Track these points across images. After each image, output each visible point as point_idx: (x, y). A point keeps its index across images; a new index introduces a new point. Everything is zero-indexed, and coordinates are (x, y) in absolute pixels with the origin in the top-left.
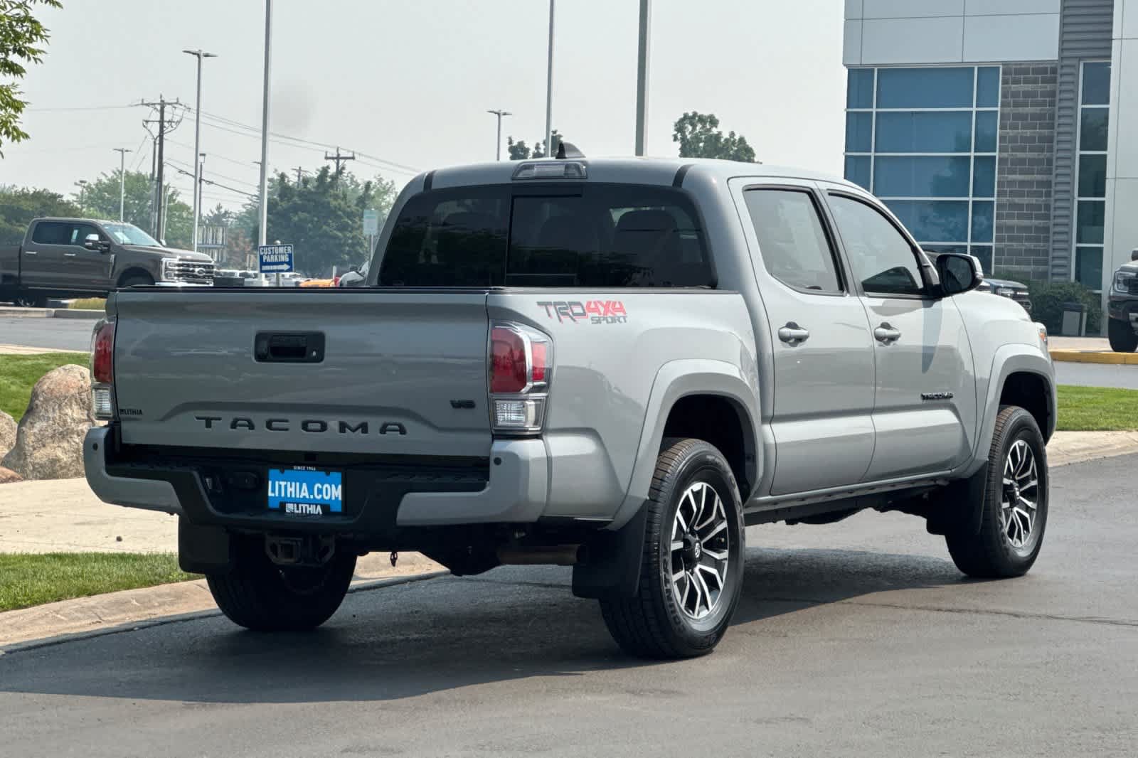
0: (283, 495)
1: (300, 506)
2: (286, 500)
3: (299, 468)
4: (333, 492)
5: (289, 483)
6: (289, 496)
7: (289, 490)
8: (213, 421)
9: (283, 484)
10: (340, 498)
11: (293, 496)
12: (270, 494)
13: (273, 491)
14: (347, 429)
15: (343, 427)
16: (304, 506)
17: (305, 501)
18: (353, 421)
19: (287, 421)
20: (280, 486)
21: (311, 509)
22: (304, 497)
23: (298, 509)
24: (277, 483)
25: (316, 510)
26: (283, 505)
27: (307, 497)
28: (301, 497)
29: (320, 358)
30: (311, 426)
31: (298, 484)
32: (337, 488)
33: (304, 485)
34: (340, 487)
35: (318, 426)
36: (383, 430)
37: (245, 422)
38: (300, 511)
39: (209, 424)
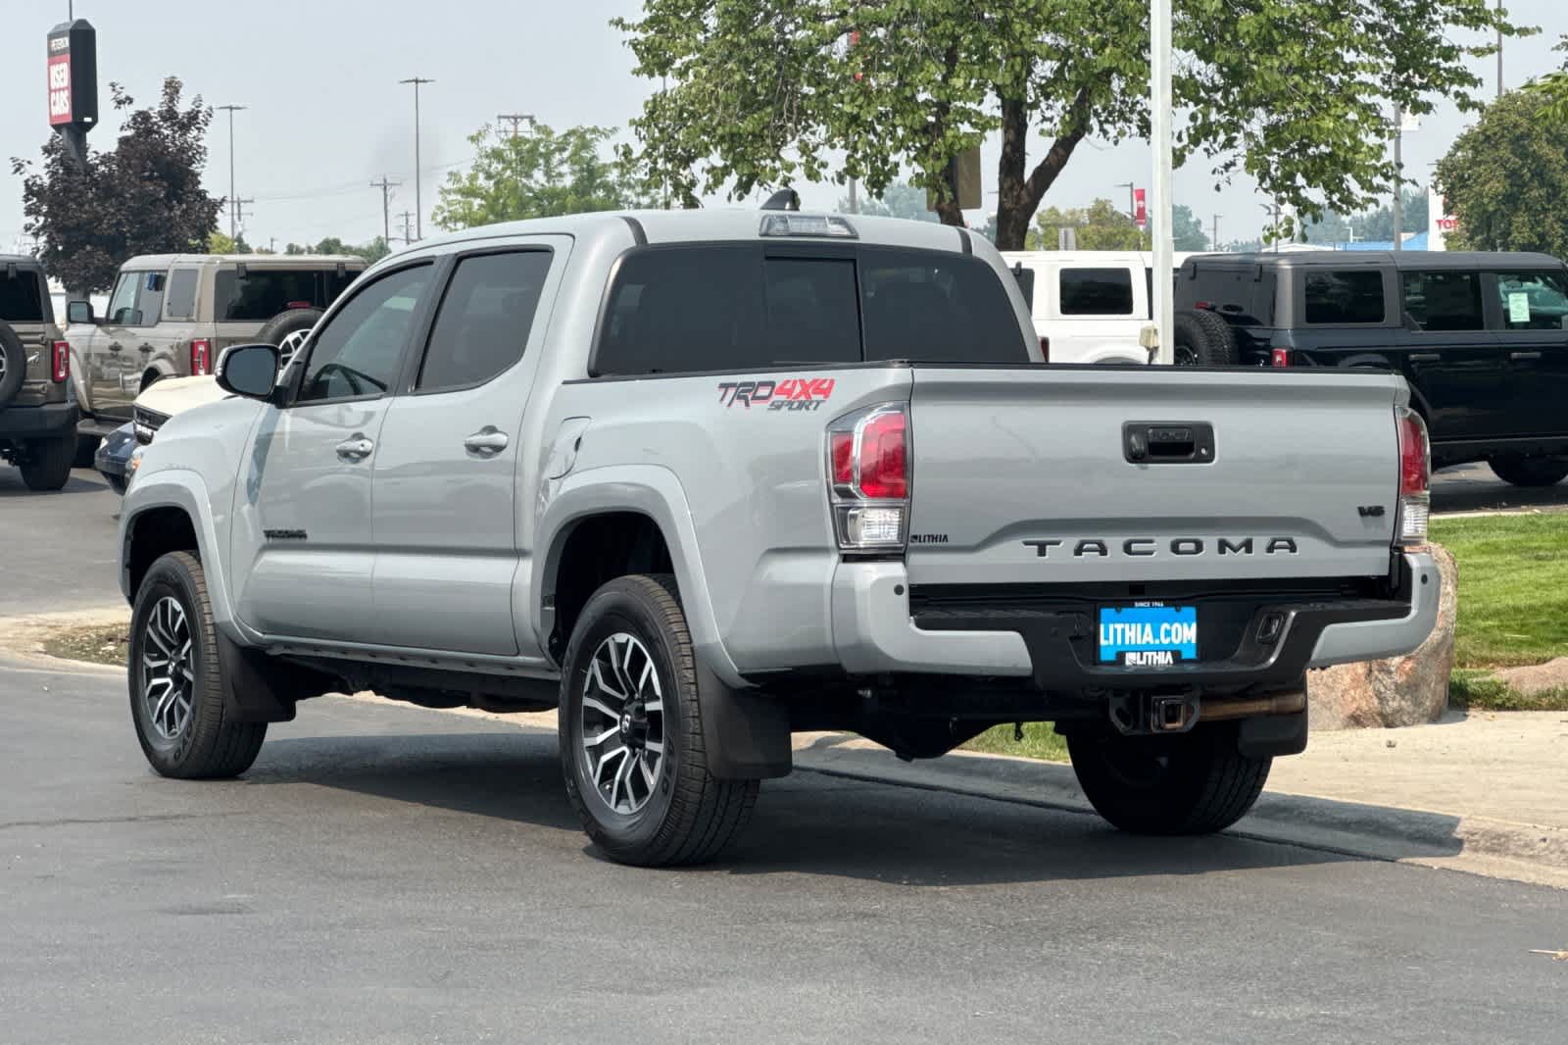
0: (1119, 642)
1: (1145, 654)
2: (1123, 649)
3: (1142, 604)
4: (1184, 633)
5: (1127, 626)
6: (1127, 642)
7: (1128, 634)
8: (1048, 547)
9: (1119, 627)
10: (1194, 641)
11: (1133, 642)
12: (1103, 642)
13: (1107, 638)
14: (1227, 549)
15: (1223, 546)
16: (1150, 654)
17: (1149, 648)
18: (1236, 540)
19: (1151, 542)
20: (1115, 630)
21: (1159, 658)
22: (1148, 643)
23: (1141, 659)
24: (1111, 627)
25: (1164, 659)
26: (1121, 656)
27: (1152, 642)
28: (1144, 642)
29: (1209, 458)
30: (1182, 547)
31: (1139, 626)
32: (1189, 627)
33: (1148, 627)
34: (1194, 626)
35: (1191, 546)
36: (1270, 549)
37: (1096, 546)
38: (1144, 662)
39: (1042, 552)
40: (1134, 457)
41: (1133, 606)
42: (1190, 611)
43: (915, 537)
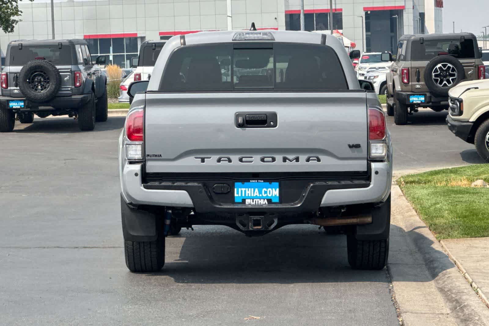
0: (243, 195)
1: (254, 200)
2: (244, 198)
3: (253, 181)
4: (274, 192)
5: (247, 189)
6: (247, 195)
7: (247, 192)
8: (205, 159)
9: (243, 189)
10: (278, 195)
11: (250, 195)
12: (236, 195)
13: (238, 193)
14: (287, 160)
15: (285, 159)
16: (257, 200)
17: (256, 197)
18: (291, 157)
19: (252, 157)
20: (242, 191)
21: (261, 201)
22: (256, 196)
23: (253, 202)
24: (240, 189)
25: (264, 202)
26: (244, 201)
27: (258, 195)
28: (255, 195)
29: (275, 125)
30: (266, 159)
31: (252, 189)
32: (276, 190)
33: (256, 190)
34: (278, 190)
35: (270, 159)
36: (308, 160)
37: (226, 159)
38: (254, 203)
39: (203, 161)
40: (239, 126)
41: (249, 182)
42: (277, 184)
43: (148, 155)
